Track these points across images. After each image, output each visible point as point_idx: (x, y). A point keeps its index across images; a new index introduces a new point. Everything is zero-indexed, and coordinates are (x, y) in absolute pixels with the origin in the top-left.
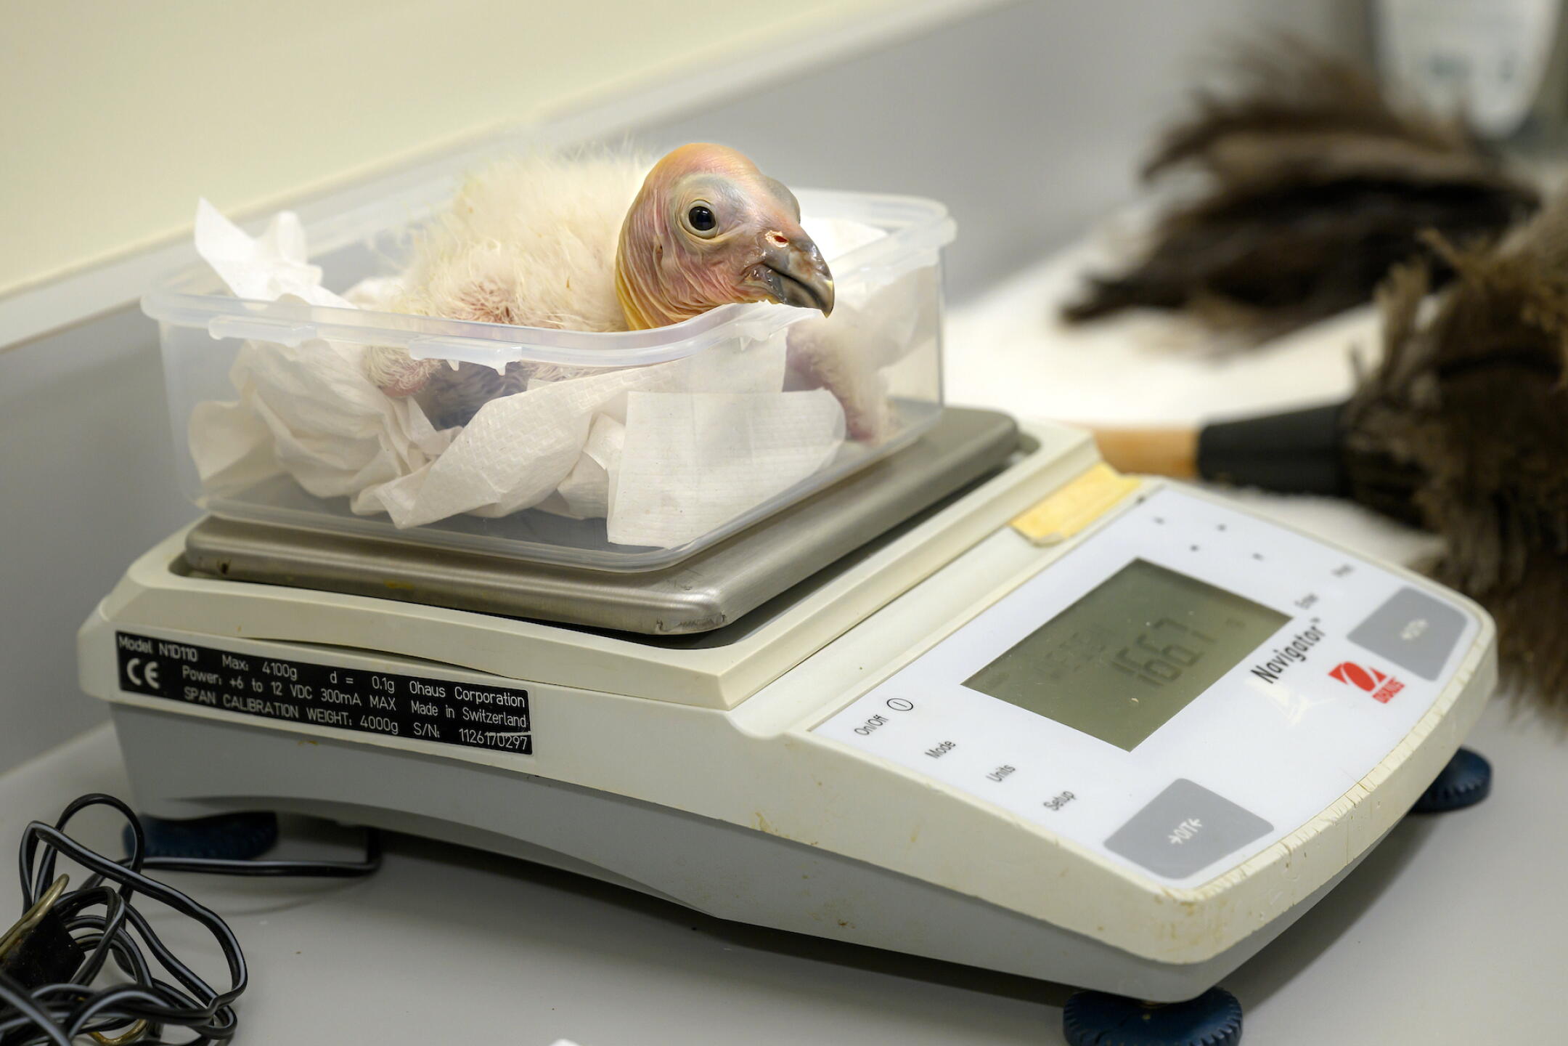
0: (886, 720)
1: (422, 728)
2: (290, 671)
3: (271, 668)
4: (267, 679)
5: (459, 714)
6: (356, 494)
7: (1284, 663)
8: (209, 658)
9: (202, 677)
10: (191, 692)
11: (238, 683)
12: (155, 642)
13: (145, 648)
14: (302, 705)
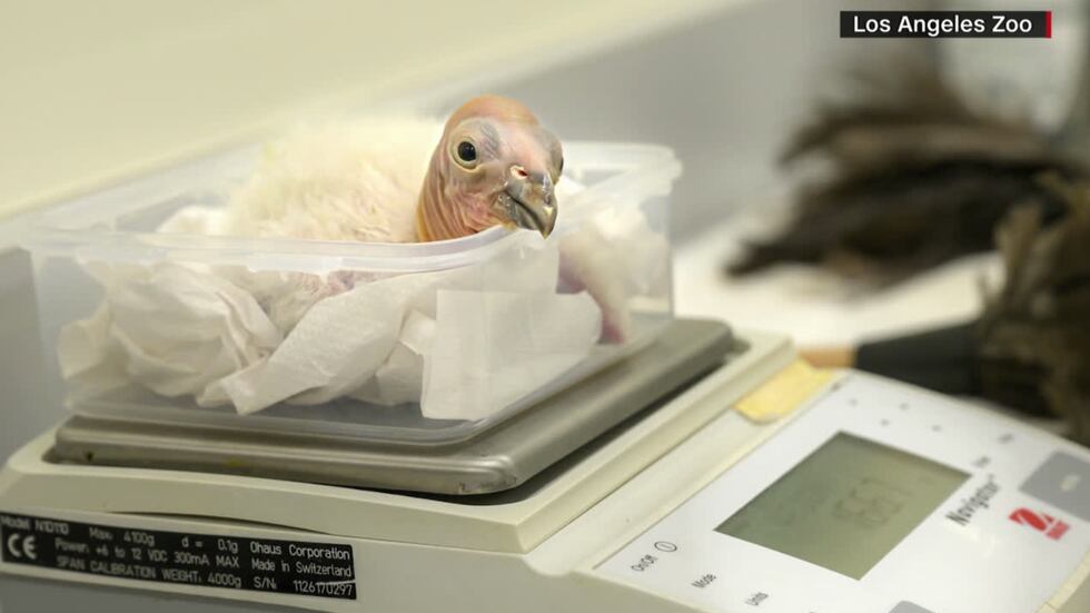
0: (656, 559)
1: (261, 581)
2: (147, 538)
3: (132, 537)
4: (128, 546)
5: (293, 568)
6: (201, 391)
7: (971, 510)
8: (79, 531)
9: (72, 547)
10: (63, 560)
11: (103, 551)
12: (32, 520)
13: (24, 525)
14: (158, 566)
